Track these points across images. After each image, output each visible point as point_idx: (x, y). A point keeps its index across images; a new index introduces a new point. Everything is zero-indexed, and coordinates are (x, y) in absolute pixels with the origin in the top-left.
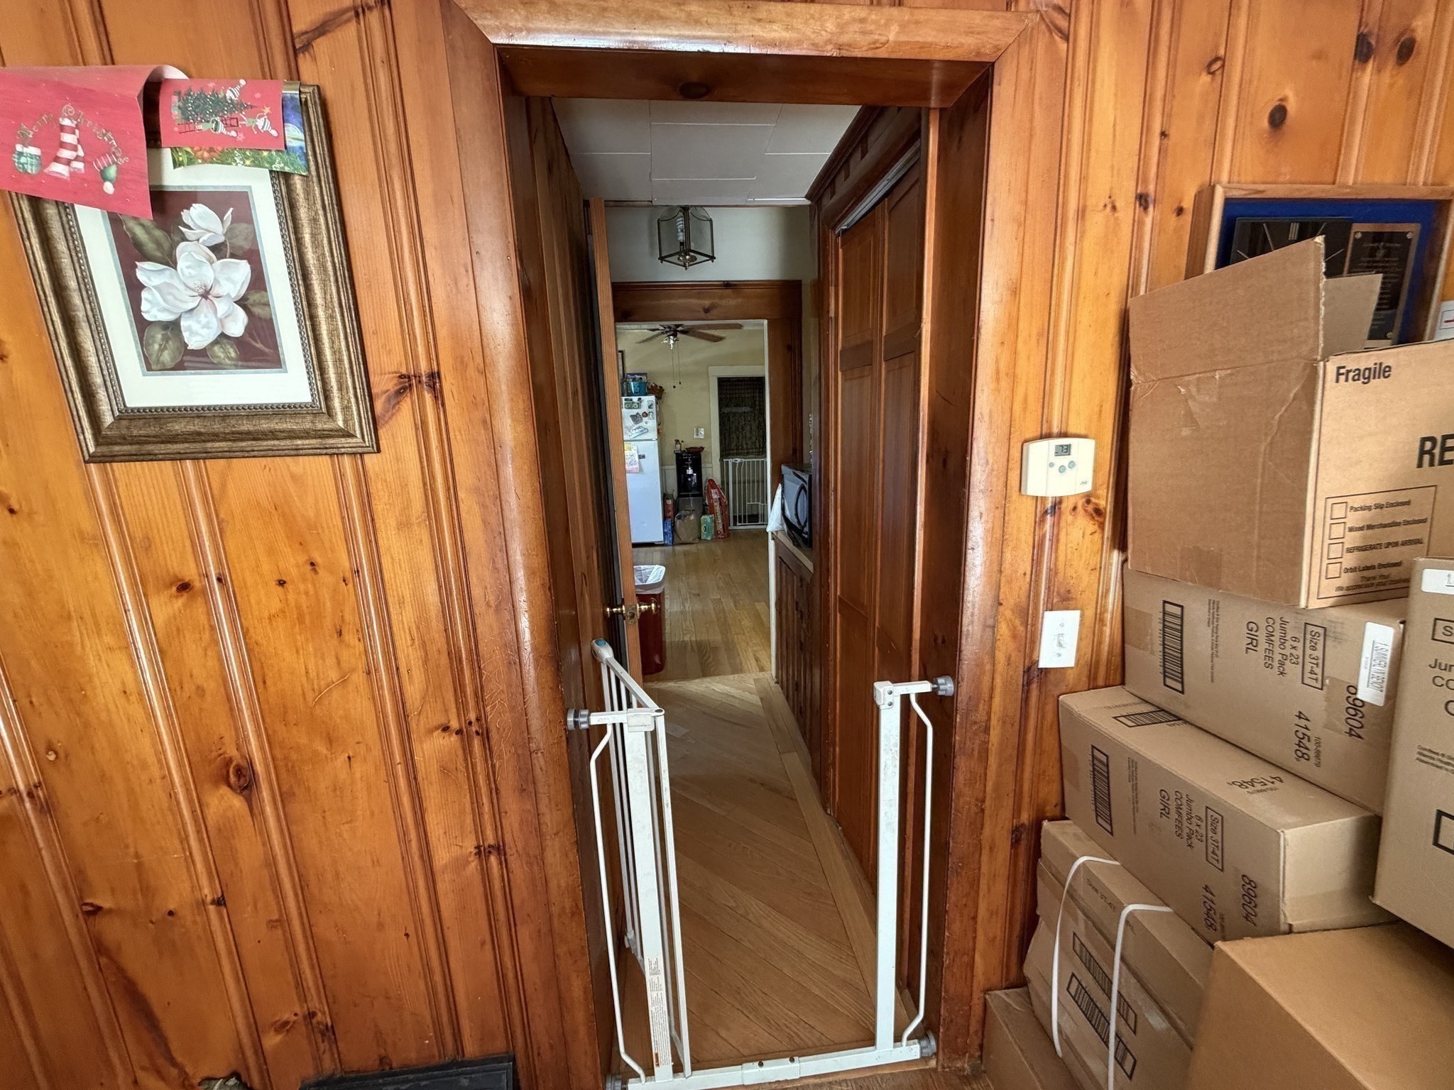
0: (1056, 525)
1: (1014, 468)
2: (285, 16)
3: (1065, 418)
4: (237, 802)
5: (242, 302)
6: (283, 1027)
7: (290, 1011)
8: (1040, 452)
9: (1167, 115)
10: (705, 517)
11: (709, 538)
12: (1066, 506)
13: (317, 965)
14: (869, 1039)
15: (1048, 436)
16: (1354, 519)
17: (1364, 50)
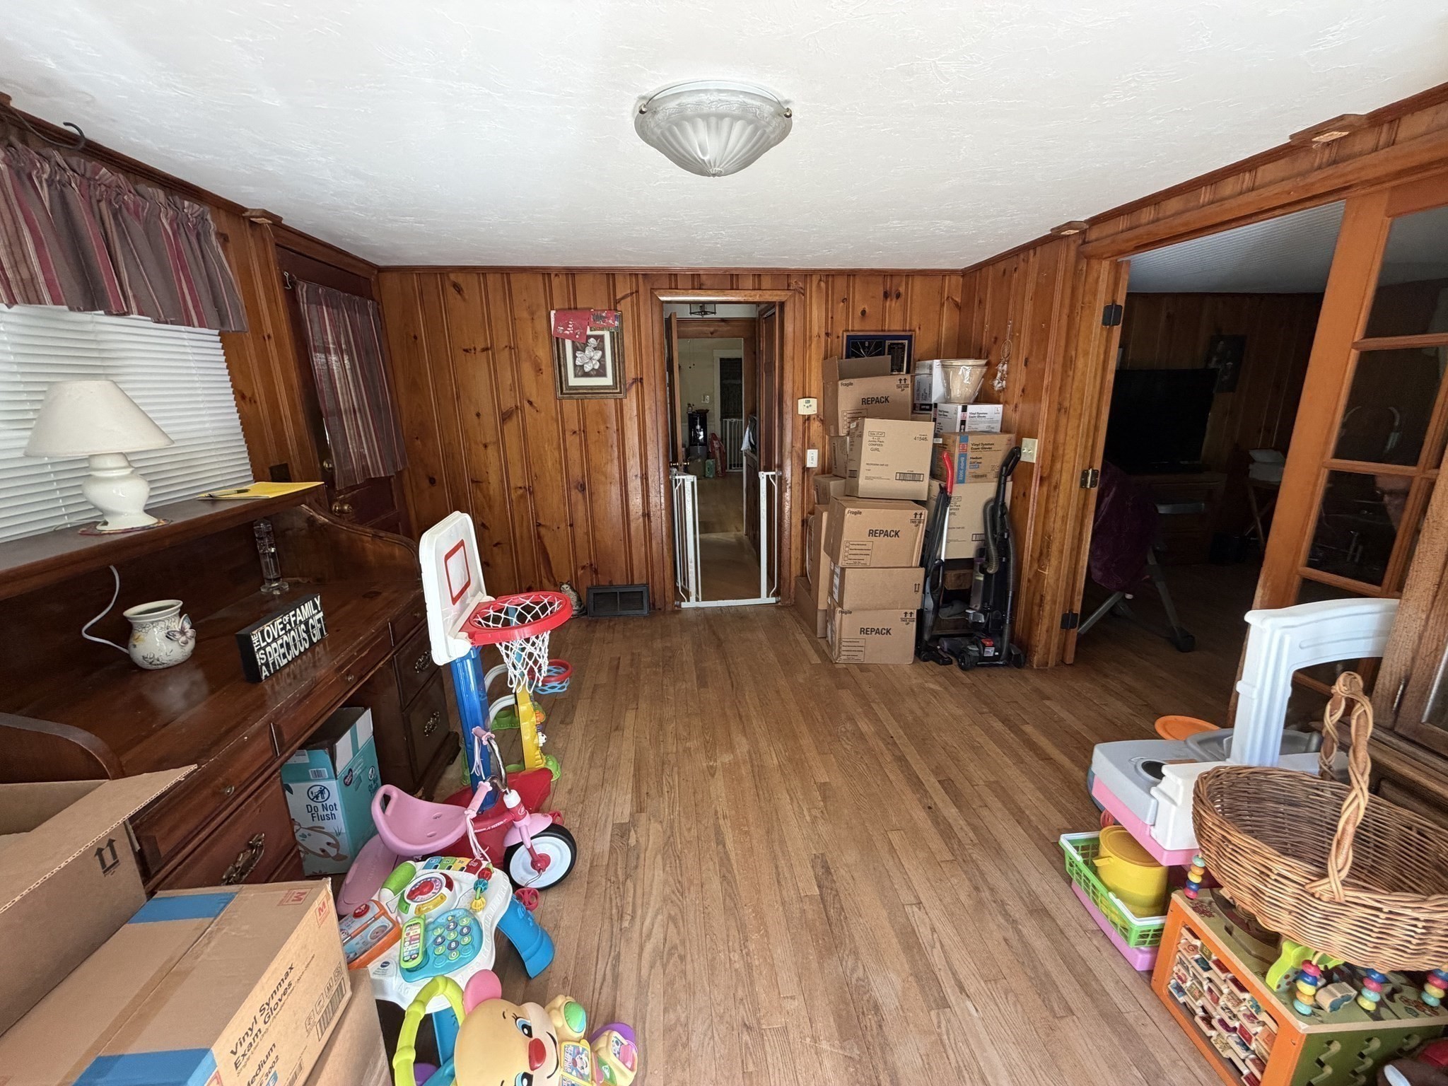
0: (809, 424)
1: (795, 407)
2: (615, 295)
3: (810, 392)
4: (580, 495)
5: (599, 361)
6: (583, 568)
7: (586, 562)
8: (802, 402)
9: (832, 312)
10: (708, 461)
11: (711, 476)
12: (812, 418)
13: (595, 550)
14: (759, 596)
15: (805, 397)
16: (849, 416)
17: (886, 295)
